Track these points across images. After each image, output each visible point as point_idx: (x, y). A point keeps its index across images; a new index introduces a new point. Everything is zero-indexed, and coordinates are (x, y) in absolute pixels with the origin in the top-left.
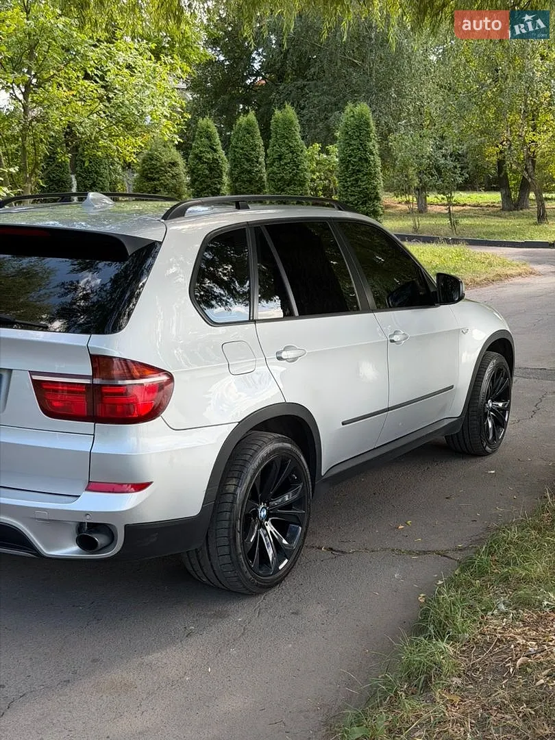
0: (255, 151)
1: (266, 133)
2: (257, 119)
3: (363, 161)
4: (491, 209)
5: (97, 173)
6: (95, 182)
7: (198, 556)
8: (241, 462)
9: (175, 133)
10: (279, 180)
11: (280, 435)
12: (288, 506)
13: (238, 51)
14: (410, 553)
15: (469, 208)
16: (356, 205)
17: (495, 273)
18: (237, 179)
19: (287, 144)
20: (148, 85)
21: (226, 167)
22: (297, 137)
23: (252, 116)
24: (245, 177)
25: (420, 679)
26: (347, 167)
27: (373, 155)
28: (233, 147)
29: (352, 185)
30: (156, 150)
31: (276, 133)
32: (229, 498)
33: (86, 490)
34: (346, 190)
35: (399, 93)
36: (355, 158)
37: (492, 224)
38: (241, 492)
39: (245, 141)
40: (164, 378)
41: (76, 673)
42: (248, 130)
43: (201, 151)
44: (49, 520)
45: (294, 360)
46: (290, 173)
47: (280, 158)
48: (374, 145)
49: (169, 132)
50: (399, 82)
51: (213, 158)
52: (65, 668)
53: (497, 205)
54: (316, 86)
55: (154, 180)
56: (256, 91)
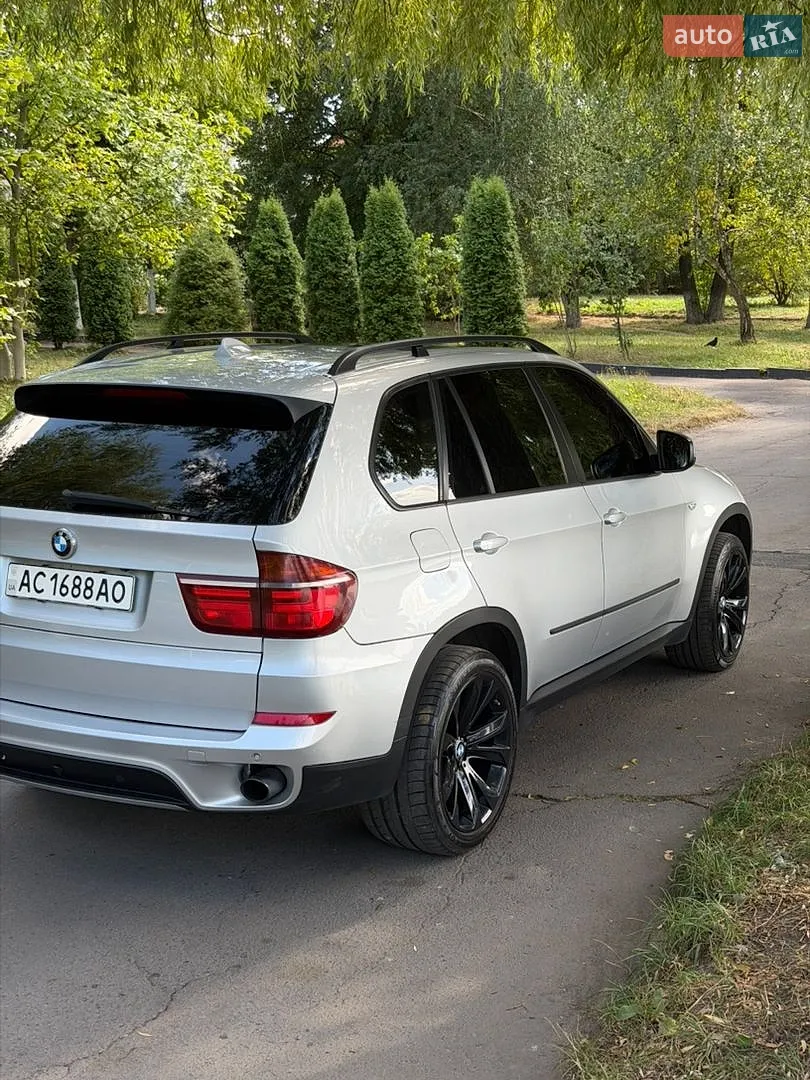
0: (342, 245)
1: (358, 222)
2: (345, 201)
3: (498, 260)
4: (671, 322)
5: (112, 278)
6: (110, 291)
7: (382, 807)
8: (436, 685)
9: (232, 222)
10: (378, 287)
11: (480, 650)
12: (490, 741)
13: (306, 98)
14: (645, 799)
15: (638, 319)
16: (490, 321)
17: (691, 416)
18: (317, 286)
19: (388, 235)
20: (191, 155)
21: (300, 268)
22: (402, 226)
23: (336, 196)
24: (329, 282)
25: (695, 948)
26: (475, 268)
27: (512, 250)
28: (310, 240)
29: (483, 293)
30: (201, 246)
31: (372, 220)
32: (424, 731)
33: (253, 723)
34: (475, 301)
35: (539, 159)
36: (486, 255)
37: (678, 344)
38: (439, 722)
39: (327, 231)
40: (346, 579)
41: (246, 956)
42: (331, 215)
43: (264, 246)
44: (207, 763)
45: (493, 551)
46: (394, 276)
47: (379, 255)
48: (512, 236)
49: (220, 220)
50: (539, 143)
51: (282, 256)
52: (230, 951)
53: (680, 315)
54: (421, 149)
55: (197, 288)
56: (331, 155)
